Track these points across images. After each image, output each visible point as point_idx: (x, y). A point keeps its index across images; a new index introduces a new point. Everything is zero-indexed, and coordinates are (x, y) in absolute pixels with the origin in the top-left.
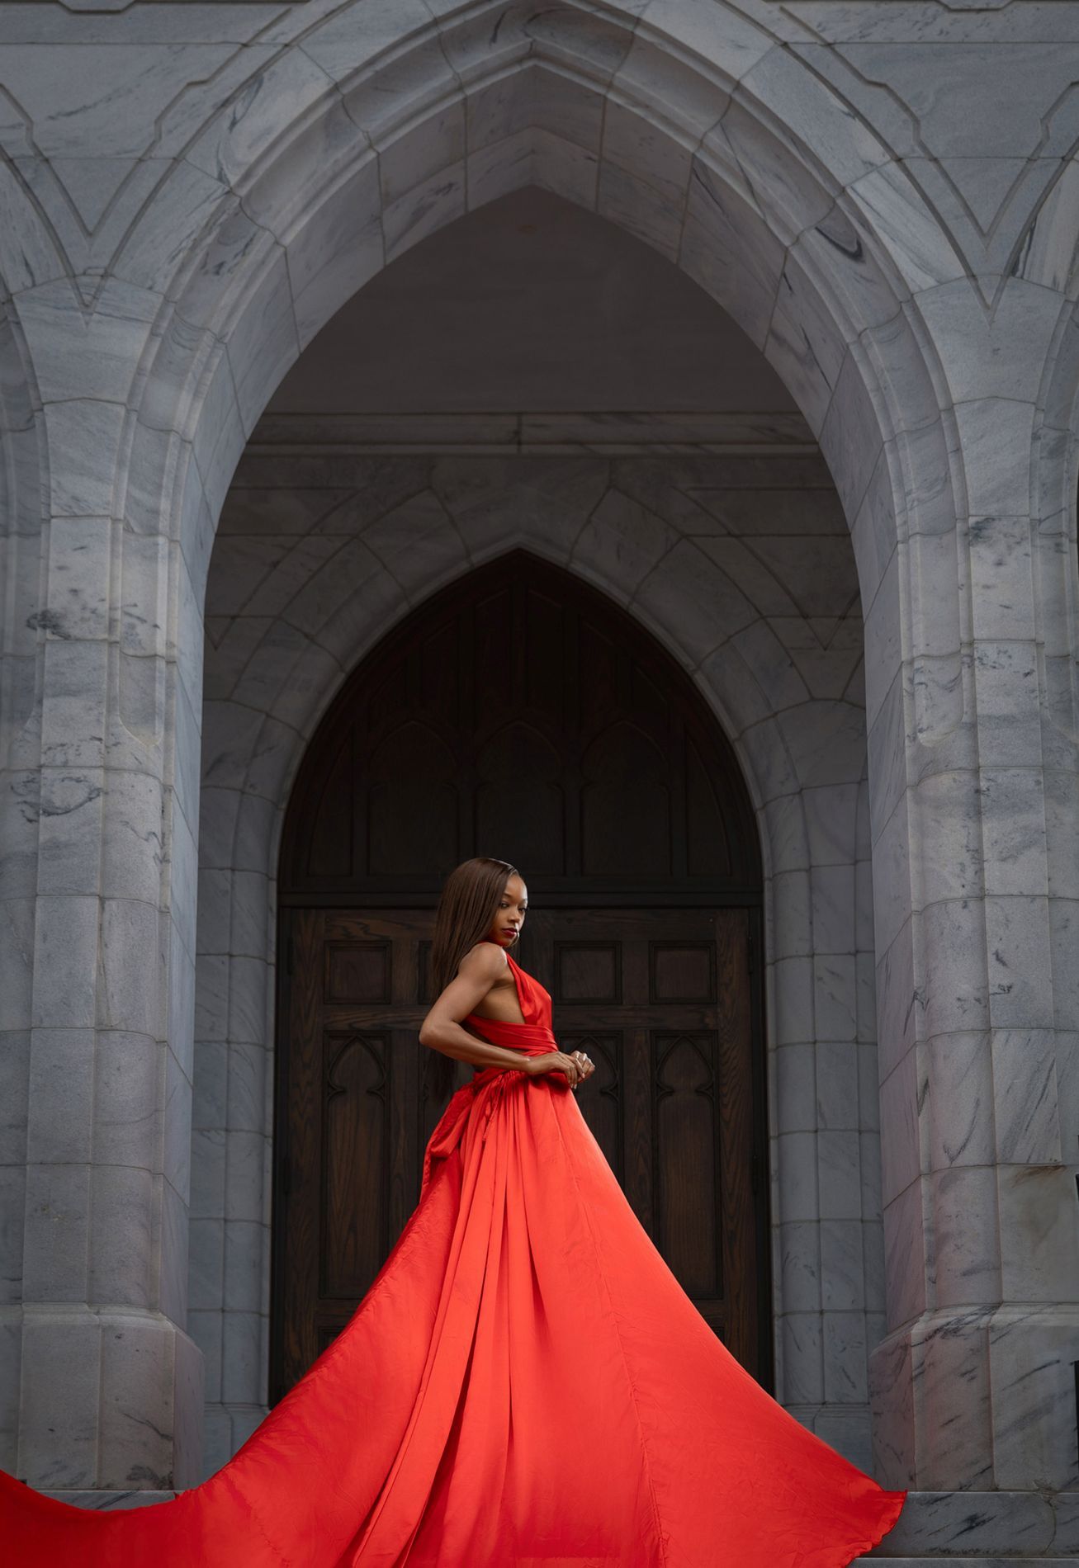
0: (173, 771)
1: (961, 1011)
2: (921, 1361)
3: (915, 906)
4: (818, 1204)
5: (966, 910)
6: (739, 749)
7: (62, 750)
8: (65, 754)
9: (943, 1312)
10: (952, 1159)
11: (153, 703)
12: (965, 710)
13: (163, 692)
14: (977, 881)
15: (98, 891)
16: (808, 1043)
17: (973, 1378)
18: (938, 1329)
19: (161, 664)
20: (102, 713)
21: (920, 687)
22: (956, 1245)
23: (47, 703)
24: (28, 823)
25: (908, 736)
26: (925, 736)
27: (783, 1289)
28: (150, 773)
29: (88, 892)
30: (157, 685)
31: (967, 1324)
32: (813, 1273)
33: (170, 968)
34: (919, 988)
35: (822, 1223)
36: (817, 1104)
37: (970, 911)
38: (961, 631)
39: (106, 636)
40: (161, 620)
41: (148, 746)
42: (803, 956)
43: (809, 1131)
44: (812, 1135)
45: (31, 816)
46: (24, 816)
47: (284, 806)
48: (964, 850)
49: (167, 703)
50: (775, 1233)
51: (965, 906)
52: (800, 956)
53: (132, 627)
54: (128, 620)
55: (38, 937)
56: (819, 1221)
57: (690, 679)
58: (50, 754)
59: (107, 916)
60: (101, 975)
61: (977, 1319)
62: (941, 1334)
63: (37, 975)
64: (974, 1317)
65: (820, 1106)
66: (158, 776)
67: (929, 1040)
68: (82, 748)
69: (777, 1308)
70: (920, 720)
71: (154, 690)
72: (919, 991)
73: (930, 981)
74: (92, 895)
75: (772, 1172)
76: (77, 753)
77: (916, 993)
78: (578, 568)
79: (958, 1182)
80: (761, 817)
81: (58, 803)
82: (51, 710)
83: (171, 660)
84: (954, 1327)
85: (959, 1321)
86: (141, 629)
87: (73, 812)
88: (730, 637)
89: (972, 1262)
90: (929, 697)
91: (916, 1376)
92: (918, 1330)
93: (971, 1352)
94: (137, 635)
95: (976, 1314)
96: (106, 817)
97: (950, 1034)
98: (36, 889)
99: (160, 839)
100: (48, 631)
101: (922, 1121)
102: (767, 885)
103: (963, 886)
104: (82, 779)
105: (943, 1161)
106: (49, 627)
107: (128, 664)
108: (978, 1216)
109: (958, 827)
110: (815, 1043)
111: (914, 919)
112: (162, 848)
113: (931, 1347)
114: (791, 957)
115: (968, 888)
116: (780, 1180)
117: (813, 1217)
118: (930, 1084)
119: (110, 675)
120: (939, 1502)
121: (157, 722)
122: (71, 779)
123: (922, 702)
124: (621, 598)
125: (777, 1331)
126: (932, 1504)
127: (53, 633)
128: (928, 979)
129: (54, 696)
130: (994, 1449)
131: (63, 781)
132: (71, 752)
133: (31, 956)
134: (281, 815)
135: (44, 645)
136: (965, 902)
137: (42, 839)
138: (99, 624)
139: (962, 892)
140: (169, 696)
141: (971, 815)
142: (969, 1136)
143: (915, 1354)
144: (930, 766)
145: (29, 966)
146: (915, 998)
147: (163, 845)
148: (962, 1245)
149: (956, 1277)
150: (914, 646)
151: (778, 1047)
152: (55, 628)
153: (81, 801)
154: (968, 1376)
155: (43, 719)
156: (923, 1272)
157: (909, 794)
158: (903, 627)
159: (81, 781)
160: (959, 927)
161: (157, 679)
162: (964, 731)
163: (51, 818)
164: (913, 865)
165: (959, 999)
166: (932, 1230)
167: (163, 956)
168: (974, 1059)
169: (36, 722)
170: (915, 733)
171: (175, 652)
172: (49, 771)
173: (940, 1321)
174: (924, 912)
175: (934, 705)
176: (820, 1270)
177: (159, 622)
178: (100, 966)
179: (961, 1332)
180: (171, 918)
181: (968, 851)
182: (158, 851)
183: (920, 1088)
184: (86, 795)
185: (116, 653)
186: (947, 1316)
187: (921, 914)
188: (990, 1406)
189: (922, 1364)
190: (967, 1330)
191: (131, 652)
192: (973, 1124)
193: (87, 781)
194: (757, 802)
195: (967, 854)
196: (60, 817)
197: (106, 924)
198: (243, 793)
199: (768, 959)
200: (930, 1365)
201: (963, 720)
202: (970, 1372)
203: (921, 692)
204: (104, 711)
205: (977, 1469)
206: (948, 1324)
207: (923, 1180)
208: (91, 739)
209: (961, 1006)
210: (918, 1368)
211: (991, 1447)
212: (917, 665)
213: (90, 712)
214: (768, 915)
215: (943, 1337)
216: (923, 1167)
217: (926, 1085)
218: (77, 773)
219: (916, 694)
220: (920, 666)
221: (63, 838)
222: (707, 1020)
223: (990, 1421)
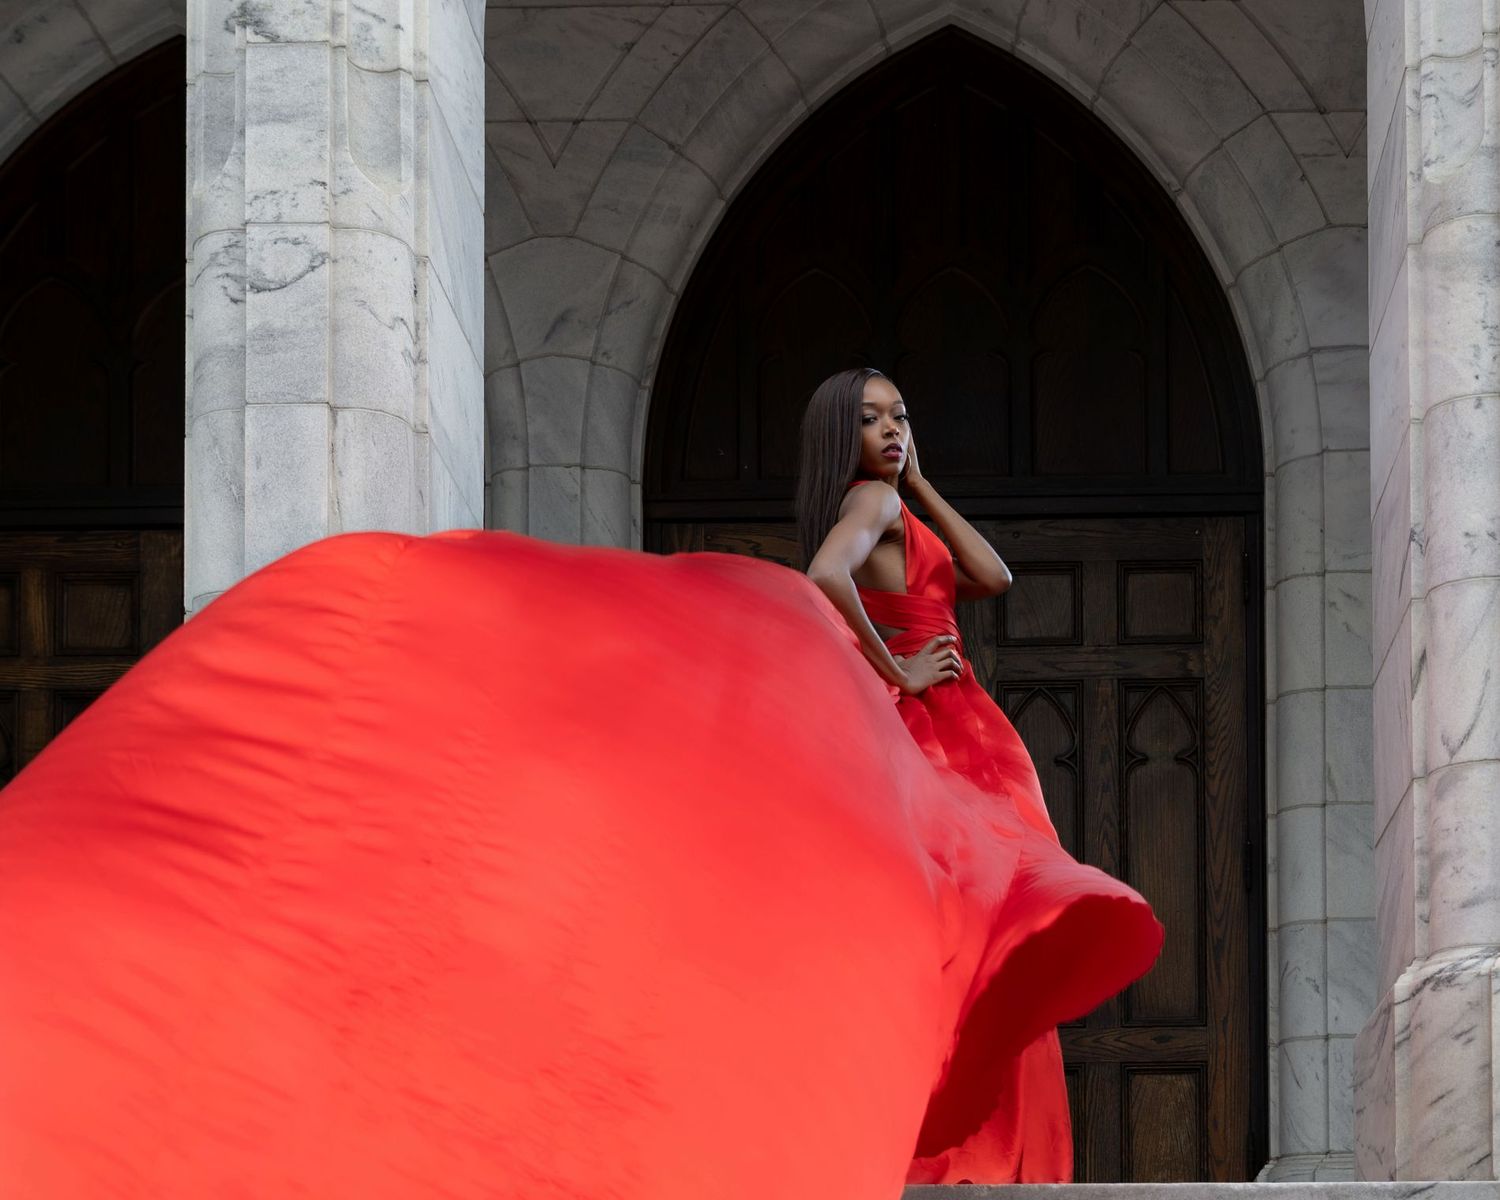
0: (428, 236)
1: (1469, 550)
2: (1407, 1023)
3: (1415, 412)
4: (1325, 900)
5: (1479, 411)
6: (1234, 297)
7: (273, 199)
8: (277, 204)
9: (1437, 958)
10: (1452, 753)
11: (397, 137)
12: (1487, 127)
13: (412, 121)
14: (1494, 371)
15: (326, 397)
16: (1317, 689)
17: (1470, 1041)
18: (1428, 979)
19: (407, 83)
20: (325, 146)
21: (1428, 100)
22: (1454, 868)
23: (251, 132)
24: (233, 305)
25: (1411, 173)
26: (1433, 170)
27: (1280, 1010)
28: (395, 234)
29: (313, 398)
30: (402, 112)
31: (1465, 969)
32: (1317, 989)
33: (431, 510)
34: (1416, 525)
35: (1329, 923)
36: (1326, 769)
37: (1485, 412)
38: (1485, 15)
39: (327, 36)
40: (406, 18)
41: (390, 196)
42: (1312, 575)
43: (1315, 806)
44: (1319, 810)
45: (235, 293)
46: (227, 295)
47: (649, 383)
48: (1479, 326)
49: (417, 138)
50: (1272, 939)
51: (1478, 406)
52: (1307, 575)
53: (367, 28)
54: (359, 17)
55: (250, 461)
56: (1325, 921)
57: (1173, 204)
58: (258, 204)
59: (340, 432)
60: (335, 513)
61: (1477, 963)
62: (1431, 985)
63: (249, 515)
64: (1474, 961)
65: (1329, 772)
66: (406, 240)
67: (1428, 593)
68: (299, 195)
69: (1273, 1035)
70: (1427, 148)
71: (398, 119)
72: (1417, 530)
73: (1431, 513)
74: (319, 402)
75: (1270, 861)
76: (295, 203)
77: (1413, 533)
78: (1027, 51)
79: (1459, 783)
80: (1261, 391)
81: (270, 275)
82: (257, 144)
83: (422, 78)
84: (1448, 974)
85: (1455, 966)
86: (379, 32)
87: (290, 286)
88: (1224, 140)
89: (1475, 888)
90: (1440, 114)
91: (1400, 1043)
92: (1404, 983)
93: (1468, 1007)
94: (374, 39)
95: (1477, 957)
96: (336, 295)
97: (1453, 583)
98: (245, 396)
99: (412, 329)
100: (249, 30)
101: (1416, 706)
102: (1268, 482)
103: (1477, 377)
104: (301, 240)
105: (1441, 756)
106: (249, 24)
107: (363, 82)
108: (1483, 827)
109: (1472, 294)
110: (1324, 689)
111: (1413, 430)
112: (415, 343)
113: (1419, 1003)
114: (1296, 576)
115: (1483, 379)
116: (1278, 871)
117: (1319, 916)
118: (1428, 654)
119: (336, 93)
120: (1418, 1195)
121: (403, 163)
122: (286, 240)
123: (1430, 122)
124: (1083, 92)
125: (1272, 1064)
126: (1409, 1197)
127: (257, 33)
128: (1429, 511)
129: (260, 123)
130: (1494, 1132)
131: (275, 243)
132: (285, 202)
133: (241, 489)
134: (645, 398)
135: (245, 51)
136: (1479, 399)
137: (249, 325)
138: (318, 18)
139: (1475, 386)
140: (420, 128)
141: (1491, 276)
142: (1475, 720)
143: (1400, 1013)
144: (1439, 212)
145: (239, 502)
146: (1411, 539)
147: (417, 339)
148: (1462, 868)
149: (1454, 910)
150: (1421, 43)
151: (1279, 697)
152: (258, 24)
153: (300, 271)
154: (1464, 1038)
155: (247, 155)
156: (1414, 906)
157: (1410, 255)
158: (1409, 16)
159: (299, 243)
160: (1470, 434)
161: (402, 103)
162: (1483, 158)
163: (261, 294)
164: (1413, 354)
165: (1467, 534)
166: (1426, 852)
167: (420, 492)
168: (1484, 615)
169: (237, 161)
170: (1420, 169)
171: (427, 67)
172: (257, 229)
173: (1431, 969)
174: (1425, 421)
175: (1445, 127)
176: (1326, 984)
177: (402, 22)
178: (333, 502)
179: (1457, 981)
180: (431, 440)
181: (1485, 328)
182: (410, 346)
183: (1415, 661)
184: (307, 263)
185: (343, 60)
186: (1441, 962)
187: (1422, 423)
188: (1490, 1076)
189: (1408, 1026)
190: (1465, 977)
191: (366, 64)
192: (1480, 704)
193: (307, 243)
194: (1257, 371)
195: (1485, 331)
196: (273, 293)
197: (339, 443)
198: (594, 363)
199: (1269, 582)
200: (1416, 1028)
201: (1483, 143)
202: (1466, 1032)
203: (1430, 107)
204: (328, 143)
205: (1473, 1158)
206: (1440, 971)
207: (1415, 785)
208: (311, 184)
209: (1469, 545)
210: (1403, 1032)
211: (1490, 1129)
212: (1424, 70)
213: (308, 144)
214: (1268, 523)
215: (1433, 989)
216: (1417, 767)
217: (1423, 658)
218: (293, 232)
219: (1424, 110)
220: (1429, 71)
221: (278, 324)
222: (1191, 665)
223: (1490, 1098)
